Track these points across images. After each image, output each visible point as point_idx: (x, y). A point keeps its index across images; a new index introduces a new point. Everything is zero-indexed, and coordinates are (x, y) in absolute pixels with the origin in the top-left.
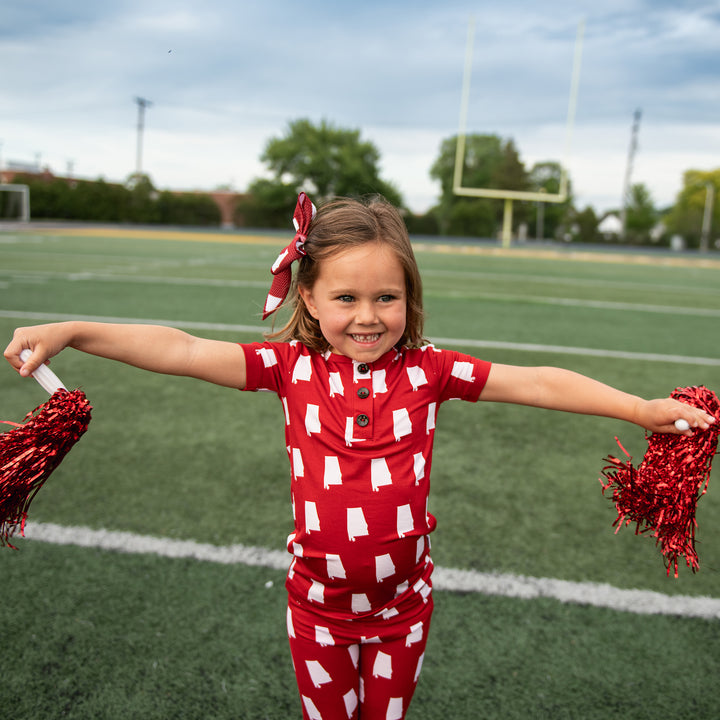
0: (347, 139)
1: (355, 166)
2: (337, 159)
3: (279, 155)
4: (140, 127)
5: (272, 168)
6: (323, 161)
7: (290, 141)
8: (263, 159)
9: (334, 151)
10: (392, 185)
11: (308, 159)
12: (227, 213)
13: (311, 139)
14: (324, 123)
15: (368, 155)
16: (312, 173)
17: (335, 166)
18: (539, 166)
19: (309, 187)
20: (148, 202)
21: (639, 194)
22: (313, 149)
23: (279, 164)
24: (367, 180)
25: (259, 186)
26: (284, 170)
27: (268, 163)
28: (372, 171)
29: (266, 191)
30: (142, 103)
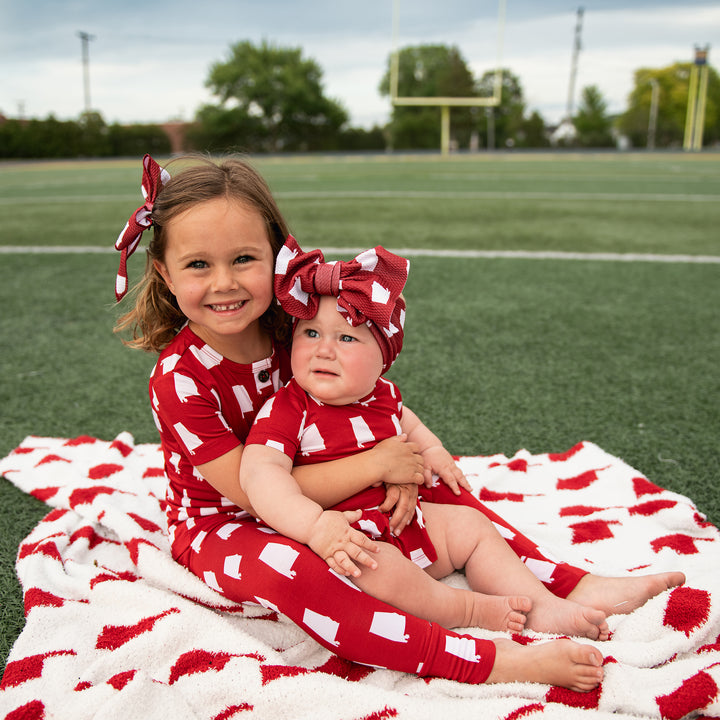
0: (290, 58)
1: (298, 84)
2: (281, 79)
3: (224, 79)
4: (85, 61)
5: (217, 93)
6: (266, 82)
7: (234, 64)
8: (208, 84)
9: (277, 71)
10: (336, 103)
11: (251, 81)
12: (177, 141)
13: (252, 60)
14: (264, 43)
15: (310, 74)
16: (255, 95)
17: (278, 87)
18: (489, 75)
19: (255, 110)
20: (98, 136)
21: (592, 97)
22: (256, 71)
23: (224, 89)
24: (311, 98)
25: (206, 112)
26: (229, 94)
27: (214, 87)
28: (316, 89)
29: (213, 116)
30: (85, 37)
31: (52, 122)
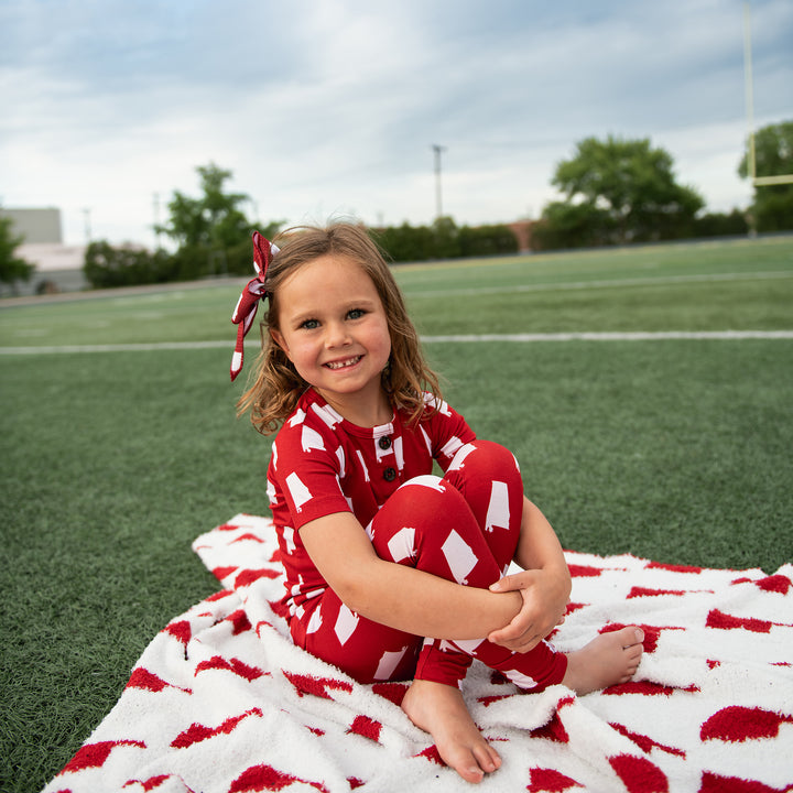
0: (638, 150)
1: (647, 175)
2: (629, 171)
3: (569, 177)
4: (438, 170)
5: (563, 190)
6: (614, 175)
7: (579, 160)
8: (554, 183)
9: (624, 163)
10: (690, 188)
11: (598, 175)
12: (523, 239)
13: (599, 155)
14: (611, 139)
15: (660, 162)
16: (602, 189)
17: (626, 178)
19: (603, 203)
20: (448, 239)
22: (602, 165)
23: (570, 186)
24: (661, 186)
25: (552, 210)
26: (576, 190)
27: (559, 186)
28: (667, 178)
29: (559, 213)
30: (437, 149)
31: (406, 229)
